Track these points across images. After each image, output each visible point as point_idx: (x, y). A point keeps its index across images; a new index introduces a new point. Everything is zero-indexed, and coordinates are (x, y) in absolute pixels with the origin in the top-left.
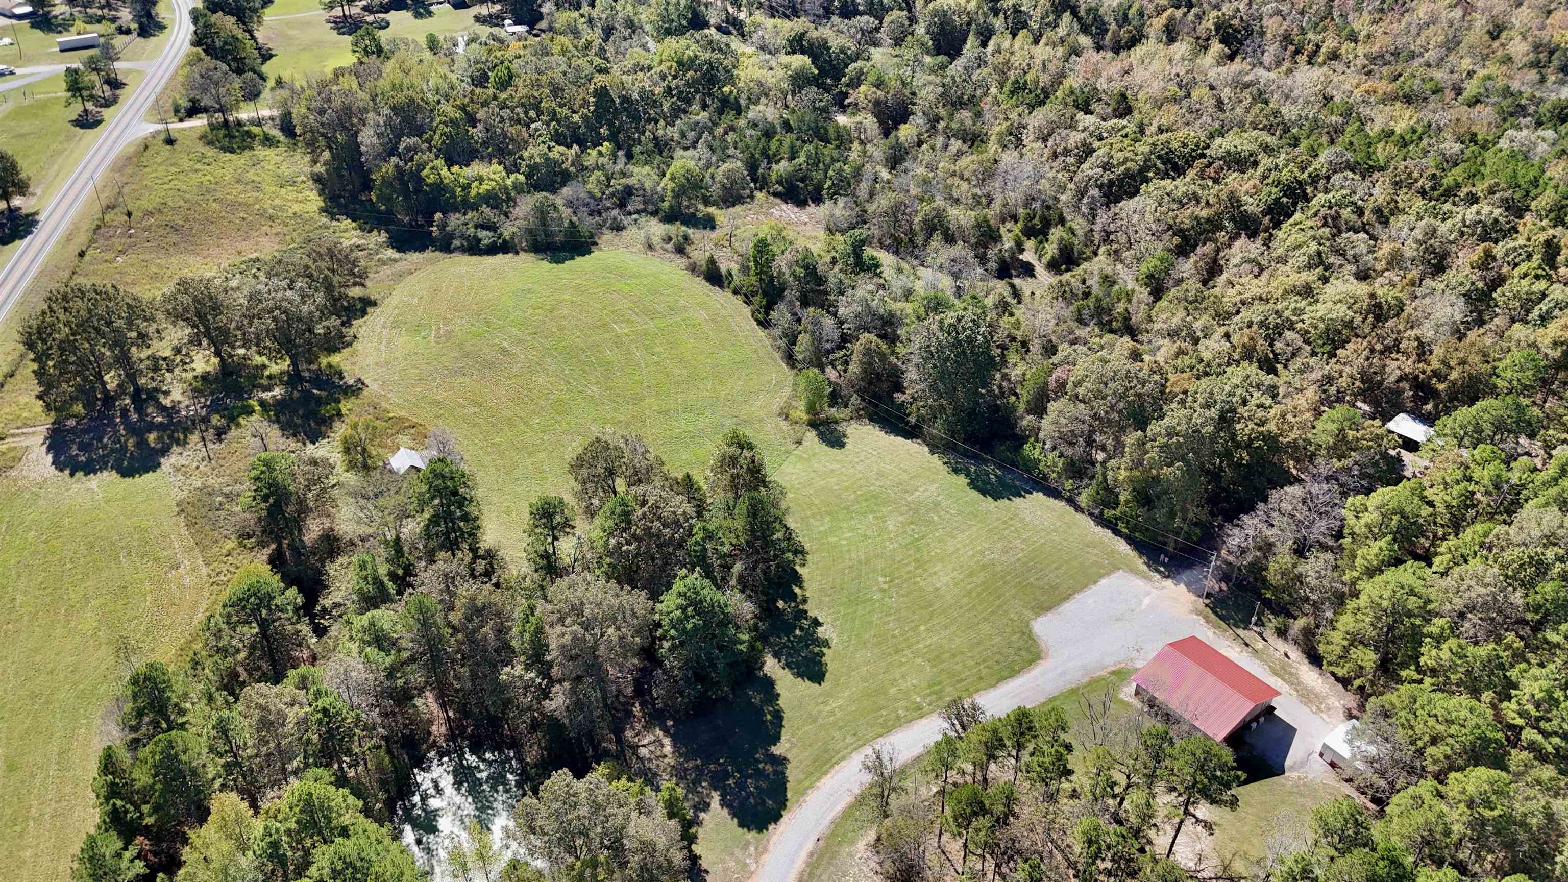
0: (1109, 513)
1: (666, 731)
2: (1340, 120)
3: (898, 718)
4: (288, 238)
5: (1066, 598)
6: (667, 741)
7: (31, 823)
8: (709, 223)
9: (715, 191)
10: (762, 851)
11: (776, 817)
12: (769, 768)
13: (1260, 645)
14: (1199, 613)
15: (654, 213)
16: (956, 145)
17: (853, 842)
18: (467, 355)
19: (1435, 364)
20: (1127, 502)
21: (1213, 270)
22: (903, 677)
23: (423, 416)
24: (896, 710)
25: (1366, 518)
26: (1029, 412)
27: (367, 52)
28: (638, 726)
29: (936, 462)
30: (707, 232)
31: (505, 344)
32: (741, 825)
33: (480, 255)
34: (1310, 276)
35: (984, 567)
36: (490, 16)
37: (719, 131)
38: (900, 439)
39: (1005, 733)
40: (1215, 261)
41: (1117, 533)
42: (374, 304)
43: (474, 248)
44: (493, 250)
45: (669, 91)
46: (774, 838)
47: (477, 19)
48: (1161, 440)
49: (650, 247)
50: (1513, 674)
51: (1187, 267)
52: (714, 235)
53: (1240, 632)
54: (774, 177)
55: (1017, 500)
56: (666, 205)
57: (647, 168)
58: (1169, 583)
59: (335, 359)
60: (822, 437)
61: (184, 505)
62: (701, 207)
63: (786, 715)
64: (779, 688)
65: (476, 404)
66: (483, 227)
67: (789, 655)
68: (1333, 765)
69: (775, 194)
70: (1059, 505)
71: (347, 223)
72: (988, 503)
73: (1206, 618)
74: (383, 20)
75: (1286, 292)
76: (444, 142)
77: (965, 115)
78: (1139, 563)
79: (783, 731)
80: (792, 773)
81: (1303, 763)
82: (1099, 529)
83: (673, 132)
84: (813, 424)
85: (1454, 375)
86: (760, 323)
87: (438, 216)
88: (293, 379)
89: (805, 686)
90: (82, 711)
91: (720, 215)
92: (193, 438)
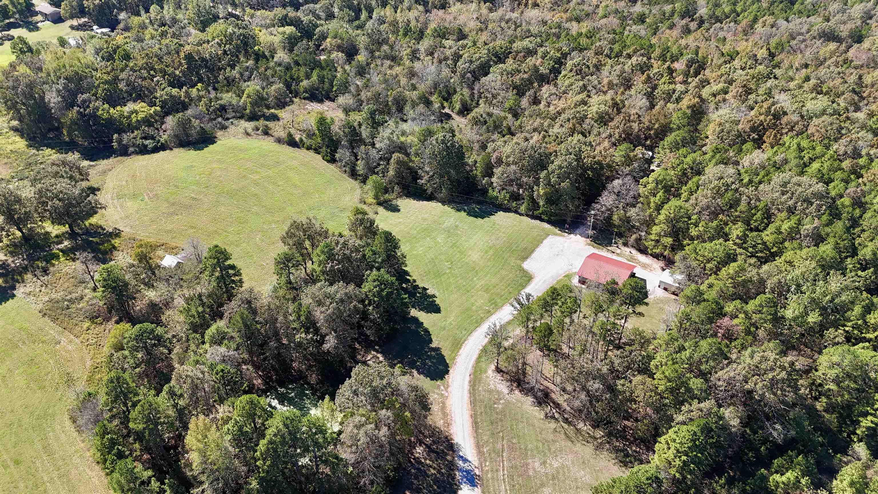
0: (536, 213)
1: (377, 352)
2: (557, 30)
3: (482, 318)
4: (15, 164)
5: (532, 251)
6: (379, 355)
7: (48, 484)
8: (275, 118)
9: (271, 101)
10: (447, 387)
11: (447, 372)
12: (433, 353)
13: (618, 251)
14: (589, 245)
15: (241, 117)
16: (388, 63)
17: (486, 372)
18: (173, 204)
19: (647, 124)
20: (544, 205)
21: (536, 101)
22: (476, 301)
23: (166, 239)
24: (479, 315)
25: (649, 187)
26: (484, 177)
27: (22, 52)
28: (362, 353)
29: (447, 208)
30: (276, 122)
31: (192, 195)
32: (432, 379)
33: (149, 154)
34: (583, 96)
35: (490, 248)
36: (79, 25)
37: (262, 69)
38: (425, 202)
39: (548, 299)
40: (536, 97)
41: (542, 220)
42: (98, 189)
43: (144, 151)
44: (156, 150)
45: (225, 52)
46: (450, 380)
47: (72, 28)
48: (557, 172)
49: (248, 134)
50: (727, 229)
51: (525, 102)
52: (281, 123)
53: (609, 248)
54: (302, 90)
55: (492, 217)
56: (248, 111)
57: (230, 94)
58: (572, 236)
59: (93, 220)
60: (386, 208)
61: (45, 311)
62: (266, 110)
63: (430, 330)
64: (421, 320)
65: (192, 227)
66: (145, 138)
67: (419, 306)
68: (665, 289)
69: (304, 99)
70: (512, 215)
71: (48, 151)
72: (479, 221)
73: (593, 246)
74: (8, 35)
75: (576, 104)
76: (105, 94)
77: (385, 47)
78: (557, 231)
79: (432, 337)
80: (445, 352)
81: (654, 292)
82: (533, 221)
83: (235, 73)
84: (380, 204)
85: (656, 126)
86: (328, 161)
87: (115, 136)
88: (72, 235)
89: (434, 316)
90: (44, 425)
91: (281, 113)
92: (28, 276)
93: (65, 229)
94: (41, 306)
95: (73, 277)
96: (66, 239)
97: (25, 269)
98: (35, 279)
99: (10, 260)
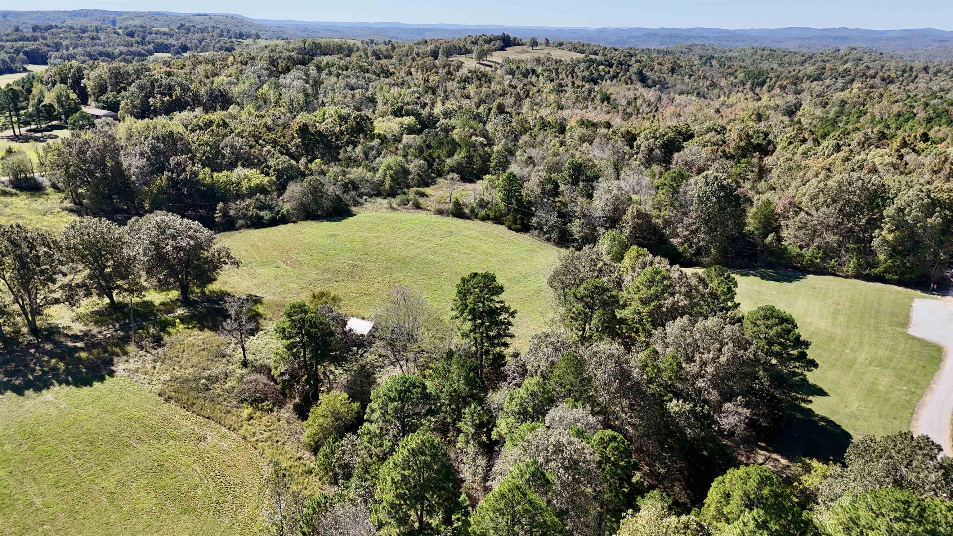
5: (908, 316)
6: (775, 456)
9: (412, 178)
43: (257, 224)
49: (394, 209)
54: (447, 169)
55: (803, 280)
56: (387, 186)
57: (359, 169)
59: (215, 287)
61: (168, 394)
66: (261, 208)
72: (788, 285)
76: (207, 157)
86: (517, 231)
87: (220, 206)
88: (187, 303)
89: (821, 400)
91: (429, 191)
92: (131, 348)
93: (174, 294)
94: (159, 387)
95: (204, 350)
96: (179, 307)
97: (125, 340)
98: (142, 353)
99: (95, 330)
